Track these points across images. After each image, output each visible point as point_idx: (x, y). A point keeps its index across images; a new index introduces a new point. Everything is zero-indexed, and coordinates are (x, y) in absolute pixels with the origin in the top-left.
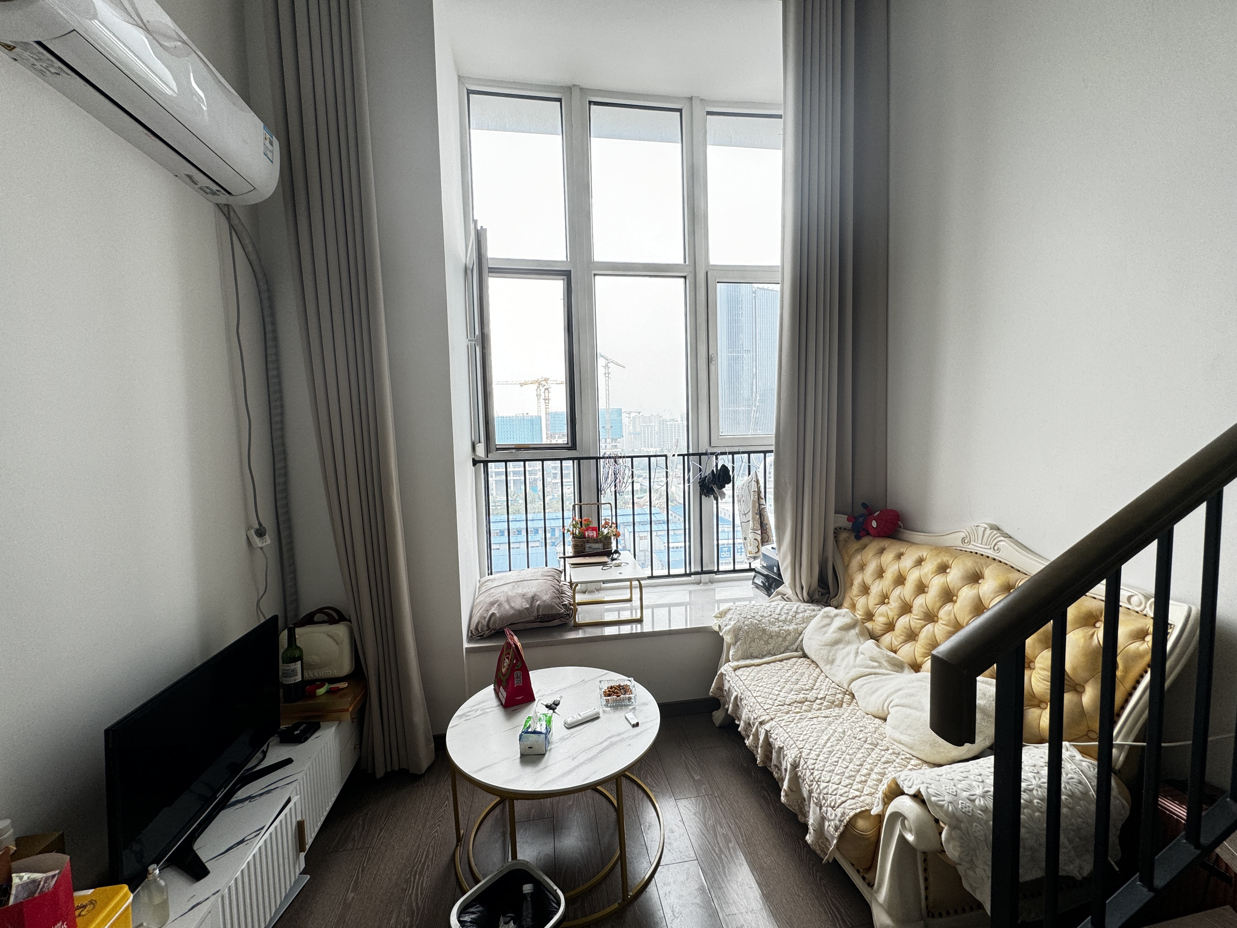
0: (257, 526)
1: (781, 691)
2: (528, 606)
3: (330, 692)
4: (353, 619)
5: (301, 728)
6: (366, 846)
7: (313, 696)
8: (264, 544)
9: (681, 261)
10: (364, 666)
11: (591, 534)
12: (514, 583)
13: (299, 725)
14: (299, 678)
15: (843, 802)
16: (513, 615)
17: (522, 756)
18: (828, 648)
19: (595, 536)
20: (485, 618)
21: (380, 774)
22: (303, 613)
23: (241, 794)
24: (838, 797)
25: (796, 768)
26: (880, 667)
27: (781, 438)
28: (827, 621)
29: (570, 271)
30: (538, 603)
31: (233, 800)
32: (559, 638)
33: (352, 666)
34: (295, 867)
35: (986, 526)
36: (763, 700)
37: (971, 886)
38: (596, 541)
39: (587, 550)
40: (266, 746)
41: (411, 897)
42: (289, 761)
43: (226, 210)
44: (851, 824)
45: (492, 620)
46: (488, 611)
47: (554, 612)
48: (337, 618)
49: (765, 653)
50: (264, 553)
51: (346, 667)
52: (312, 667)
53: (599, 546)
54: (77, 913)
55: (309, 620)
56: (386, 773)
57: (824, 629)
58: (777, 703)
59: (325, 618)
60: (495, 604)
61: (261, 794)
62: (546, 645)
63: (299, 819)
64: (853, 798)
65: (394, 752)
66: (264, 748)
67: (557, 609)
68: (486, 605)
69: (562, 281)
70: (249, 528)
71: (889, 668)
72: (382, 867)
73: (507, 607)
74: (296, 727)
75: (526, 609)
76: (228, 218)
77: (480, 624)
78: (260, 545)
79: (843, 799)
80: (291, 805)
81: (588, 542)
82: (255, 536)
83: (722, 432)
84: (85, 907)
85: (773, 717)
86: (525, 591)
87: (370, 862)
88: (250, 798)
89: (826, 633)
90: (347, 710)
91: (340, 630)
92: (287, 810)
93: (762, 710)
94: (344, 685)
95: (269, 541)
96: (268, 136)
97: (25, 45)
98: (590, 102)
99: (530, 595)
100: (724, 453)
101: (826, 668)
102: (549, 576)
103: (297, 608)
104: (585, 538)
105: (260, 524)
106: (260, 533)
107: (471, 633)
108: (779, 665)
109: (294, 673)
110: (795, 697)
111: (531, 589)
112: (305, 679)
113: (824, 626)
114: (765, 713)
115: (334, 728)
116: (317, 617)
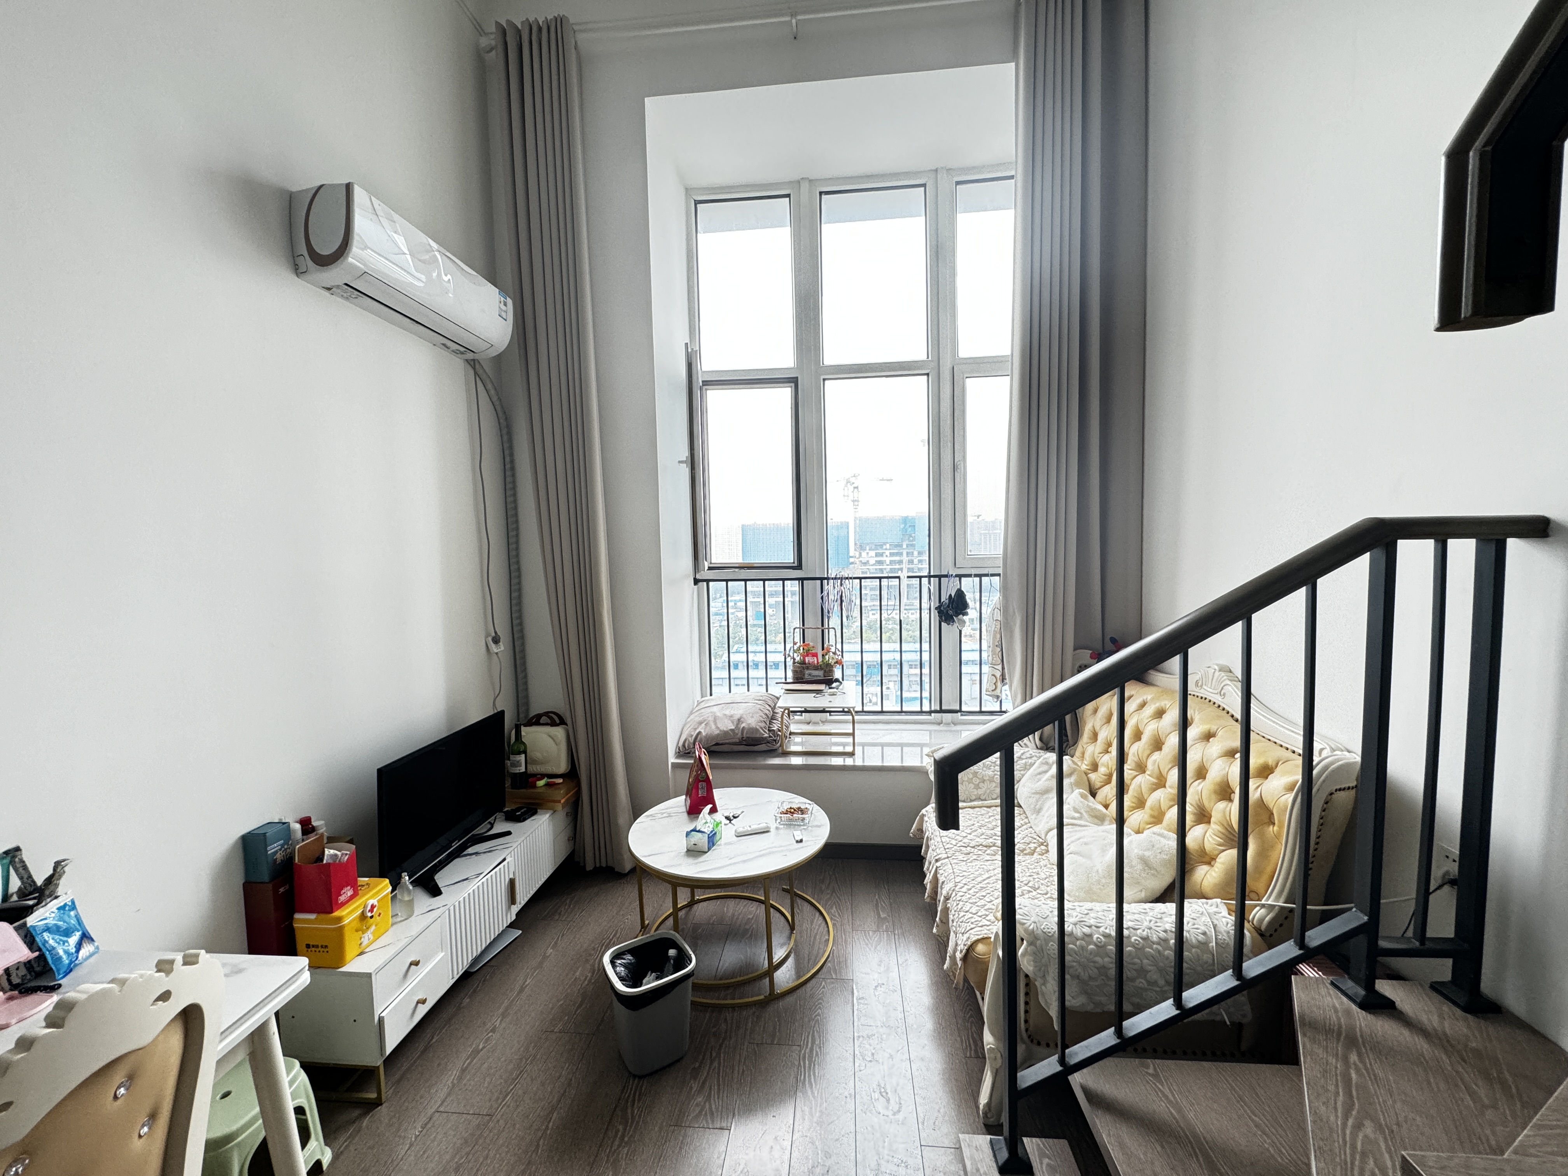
0: (493, 634)
1: (970, 834)
2: (733, 727)
3: (548, 785)
4: (569, 721)
5: (523, 811)
6: (568, 919)
7: (534, 786)
8: (499, 650)
9: (924, 357)
10: (577, 766)
11: (811, 661)
12: (723, 705)
13: (522, 808)
14: (523, 769)
15: (972, 929)
16: (718, 735)
17: (688, 851)
18: (1037, 796)
19: (816, 662)
20: (692, 736)
21: (589, 867)
22: (533, 713)
23: (470, 850)
24: (970, 924)
25: (948, 899)
26: (1080, 818)
27: (1009, 561)
28: (1045, 768)
29: (797, 378)
30: (743, 725)
31: (465, 853)
32: (763, 763)
33: (568, 767)
34: (507, 916)
35: (1216, 667)
36: (948, 840)
37: (1046, 1002)
38: (817, 668)
39: (806, 676)
40: (493, 818)
41: (595, 961)
42: (509, 833)
43: (473, 364)
44: (971, 949)
45: (699, 738)
46: (695, 729)
47: (758, 736)
48: (558, 721)
49: (974, 797)
50: (498, 657)
51: (562, 767)
52: (535, 762)
53: (819, 674)
54: (359, 888)
55: (535, 721)
56: (595, 867)
57: (1039, 776)
58: (961, 844)
59: (549, 721)
60: (702, 723)
61: (485, 852)
62: (748, 767)
63: (511, 876)
64: (982, 926)
65: (603, 850)
66: (491, 820)
67: (761, 733)
68: (695, 723)
69: (790, 389)
70: (487, 637)
71: (1088, 819)
72: (578, 936)
73: (713, 727)
74: (518, 809)
75: (731, 730)
76: (474, 368)
77: (687, 742)
78: (496, 651)
79: (972, 926)
80: (505, 863)
81: (808, 668)
82: (491, 643)
83: (970, 551)
84: (363, 886)
85: (949, 855)
86: (732, 712)
87: (570, 931)
88: (477, 854)
89: (1039, 780)
90: (560, 802)
91: (559, 732)
92: (501, 866)
93: (943, 849)
94: (560, 781)
95: (502, 648)
96: (502, 299)
97: (338, 287)
98: (821, 193)
99: (736, 717)
100: (969, 576)
101: (1032, 817)
102: (760, 700)
103: (527, 711)
104: (805, 664)
105: (496, 633)
106: (496, 641)
107: (679, 749)
108: (984, 811)
109: (518, 764)
110: (982, 841)
111: (737, 712)
112: (529, 772)
113: (1040, 774)
114: (944, 852)
115: (548, 815)
116: (544, 719)
